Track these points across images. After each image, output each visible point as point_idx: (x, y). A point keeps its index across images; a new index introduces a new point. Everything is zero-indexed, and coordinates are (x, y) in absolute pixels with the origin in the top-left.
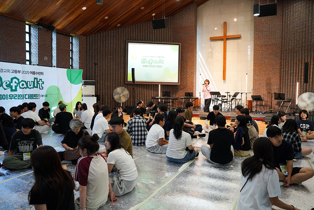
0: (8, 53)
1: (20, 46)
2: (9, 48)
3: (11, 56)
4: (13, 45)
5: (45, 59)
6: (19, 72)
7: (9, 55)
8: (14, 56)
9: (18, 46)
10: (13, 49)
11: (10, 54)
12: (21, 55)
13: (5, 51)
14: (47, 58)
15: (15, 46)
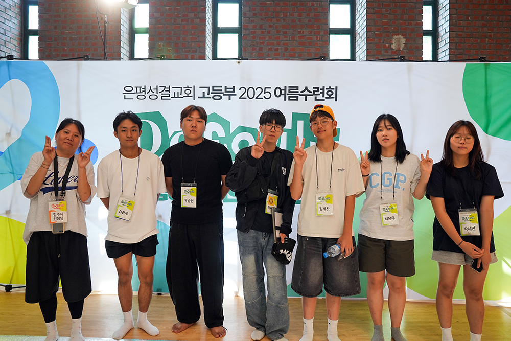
0: (268, 44)
1: (308, 15)
2: (270, 26)
3: (277, 49)
4: (285, 16)
5: (393, 47)
6: (230, 92)
7: (270, 49)
8: (286, 49)
9: (300, 15)
10: (284, 27)
11: (273, 44)
12: (310, 44)
13: (260, 38)
14: (403, 41)
15: (292, 15)
